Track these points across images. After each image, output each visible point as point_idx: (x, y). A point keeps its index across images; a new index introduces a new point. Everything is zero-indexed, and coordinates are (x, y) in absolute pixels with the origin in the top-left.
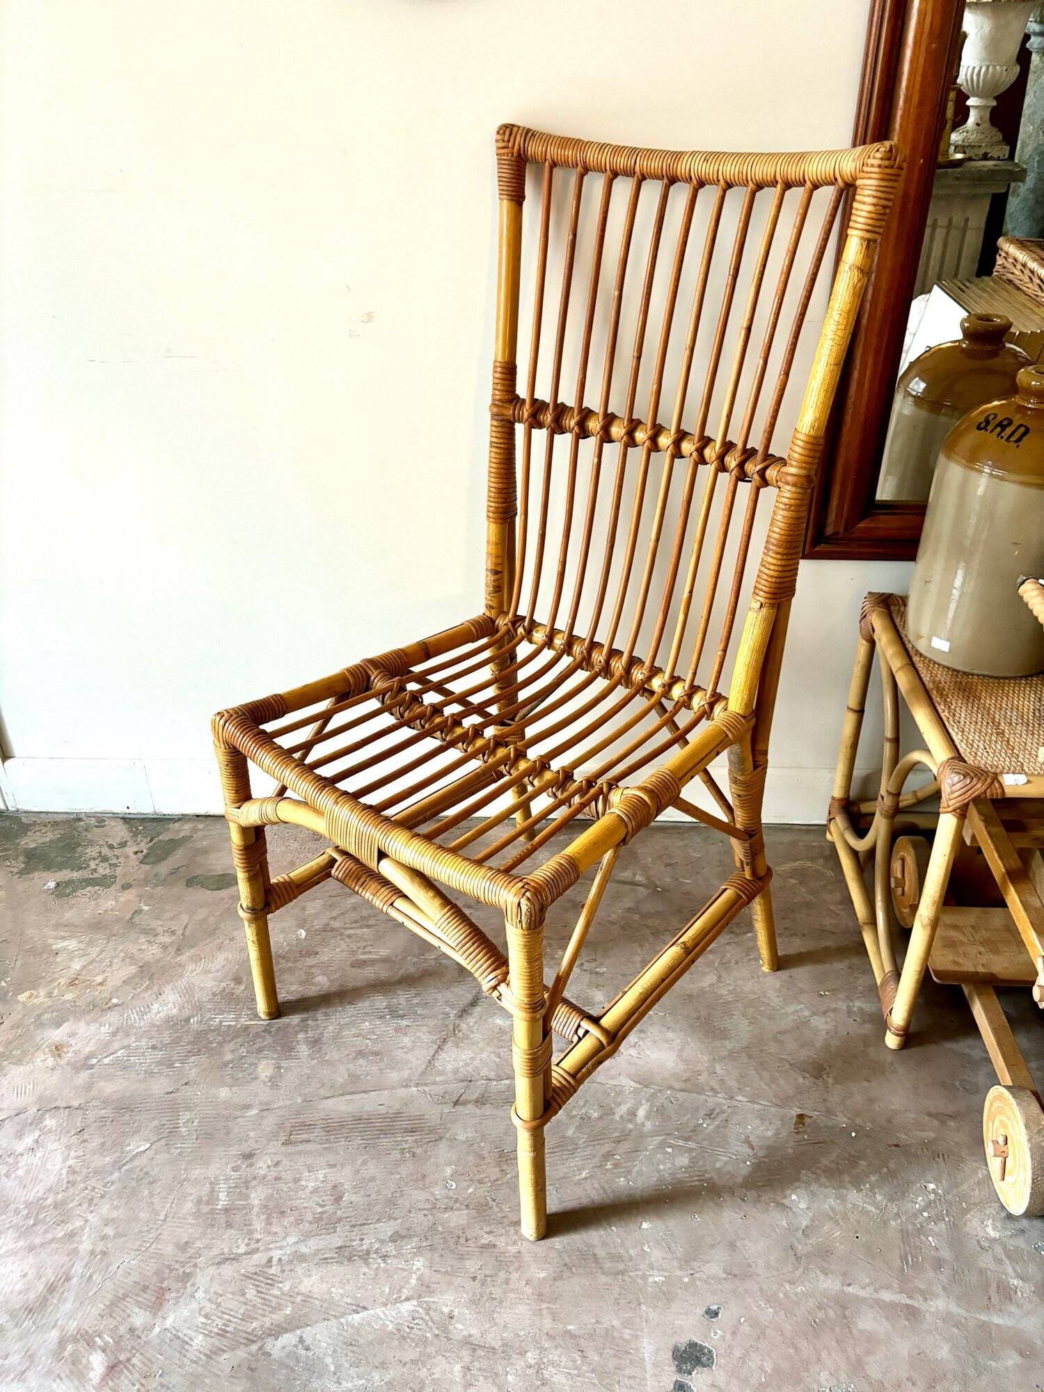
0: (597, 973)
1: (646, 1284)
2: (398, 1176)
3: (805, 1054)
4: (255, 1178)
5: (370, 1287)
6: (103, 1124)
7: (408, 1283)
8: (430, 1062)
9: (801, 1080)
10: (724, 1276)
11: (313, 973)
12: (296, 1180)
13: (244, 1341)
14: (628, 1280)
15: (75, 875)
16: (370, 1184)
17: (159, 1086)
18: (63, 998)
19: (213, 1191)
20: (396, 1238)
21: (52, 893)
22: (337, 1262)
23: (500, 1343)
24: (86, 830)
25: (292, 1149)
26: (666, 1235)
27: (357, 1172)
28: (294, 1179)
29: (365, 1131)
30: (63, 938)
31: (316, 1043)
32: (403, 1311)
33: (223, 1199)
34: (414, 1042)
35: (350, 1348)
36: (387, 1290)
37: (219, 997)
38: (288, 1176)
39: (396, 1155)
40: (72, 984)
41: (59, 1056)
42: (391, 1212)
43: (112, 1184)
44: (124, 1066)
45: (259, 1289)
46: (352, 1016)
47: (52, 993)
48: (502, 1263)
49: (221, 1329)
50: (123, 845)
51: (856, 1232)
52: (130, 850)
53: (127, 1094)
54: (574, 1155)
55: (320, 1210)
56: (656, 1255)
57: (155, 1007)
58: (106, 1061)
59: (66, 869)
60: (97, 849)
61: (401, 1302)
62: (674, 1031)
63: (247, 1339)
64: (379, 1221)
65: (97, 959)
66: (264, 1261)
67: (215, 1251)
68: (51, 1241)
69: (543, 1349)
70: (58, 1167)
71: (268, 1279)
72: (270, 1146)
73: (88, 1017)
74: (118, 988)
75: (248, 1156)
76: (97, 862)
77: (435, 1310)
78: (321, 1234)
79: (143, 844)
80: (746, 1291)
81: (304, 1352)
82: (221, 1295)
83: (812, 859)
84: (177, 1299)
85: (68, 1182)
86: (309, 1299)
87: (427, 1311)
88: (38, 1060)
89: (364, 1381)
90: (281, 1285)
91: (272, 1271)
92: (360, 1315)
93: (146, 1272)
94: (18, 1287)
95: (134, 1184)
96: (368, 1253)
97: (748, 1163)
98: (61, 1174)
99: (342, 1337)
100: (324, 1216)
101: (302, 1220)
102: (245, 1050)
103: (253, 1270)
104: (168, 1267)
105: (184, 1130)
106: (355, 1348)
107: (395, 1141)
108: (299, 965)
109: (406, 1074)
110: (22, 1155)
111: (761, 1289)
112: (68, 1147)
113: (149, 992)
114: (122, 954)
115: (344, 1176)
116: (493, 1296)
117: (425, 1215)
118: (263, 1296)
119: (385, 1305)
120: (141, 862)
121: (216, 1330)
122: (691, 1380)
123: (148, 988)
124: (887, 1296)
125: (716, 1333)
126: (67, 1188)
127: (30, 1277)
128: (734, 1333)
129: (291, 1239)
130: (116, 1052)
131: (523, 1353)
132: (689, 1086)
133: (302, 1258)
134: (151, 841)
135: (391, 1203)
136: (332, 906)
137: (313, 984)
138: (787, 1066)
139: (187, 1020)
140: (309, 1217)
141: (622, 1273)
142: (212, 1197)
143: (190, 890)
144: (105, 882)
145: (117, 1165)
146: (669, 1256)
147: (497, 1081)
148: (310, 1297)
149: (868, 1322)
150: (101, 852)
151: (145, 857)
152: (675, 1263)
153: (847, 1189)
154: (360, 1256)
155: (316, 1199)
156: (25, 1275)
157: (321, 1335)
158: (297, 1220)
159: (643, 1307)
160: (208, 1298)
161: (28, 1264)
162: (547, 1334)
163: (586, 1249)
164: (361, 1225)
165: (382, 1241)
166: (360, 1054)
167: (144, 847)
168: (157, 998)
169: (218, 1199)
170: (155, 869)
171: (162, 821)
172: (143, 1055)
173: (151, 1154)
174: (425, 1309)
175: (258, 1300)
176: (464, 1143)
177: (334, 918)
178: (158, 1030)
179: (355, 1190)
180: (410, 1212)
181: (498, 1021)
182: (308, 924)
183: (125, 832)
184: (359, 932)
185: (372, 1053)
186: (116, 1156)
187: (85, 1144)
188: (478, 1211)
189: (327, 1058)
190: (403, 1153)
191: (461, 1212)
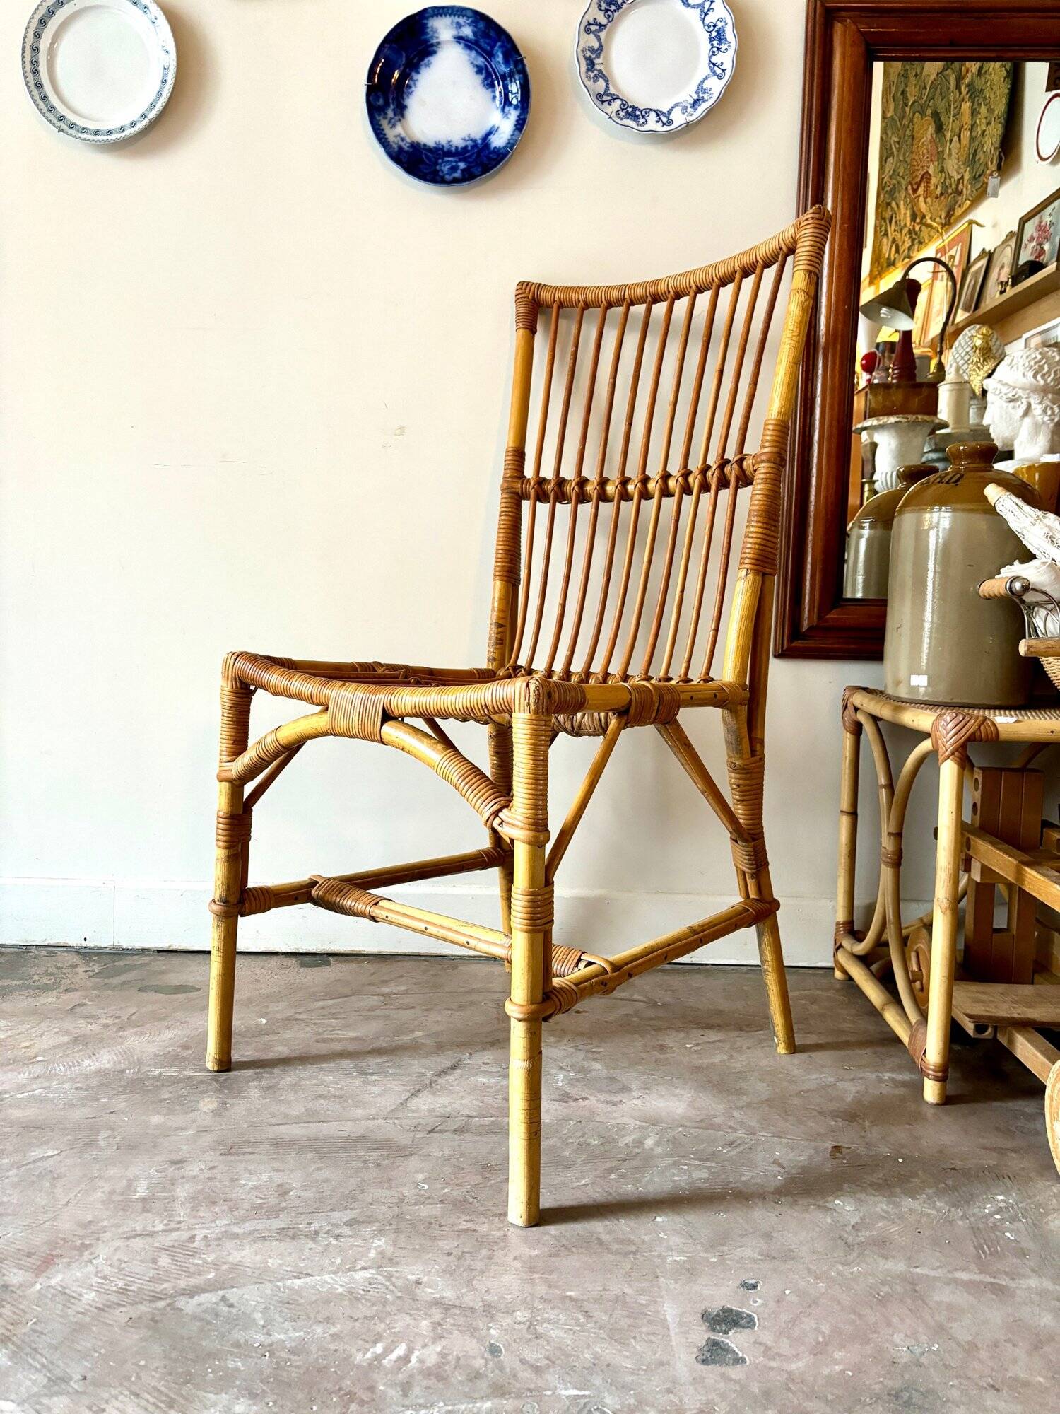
1: (664, 1262)
2: (359, 1179)
3: (833, 1106)
4: (183, 1178)
5: (317, 1259)
6: (6, 1137)
7: (366, 1256)
8: (402, 1104)
9: (832, 1123)
10: (761, 1258)
11: (272, 1045)
12: (234, 1180)
13: (148, 1298)
14: (641, 1259)
15: (14, 983)
16: (325, 1184)
17: (79, 1113)
19: (130, 1185)
20: (353, 1223)
22: (277, 1240)
23: (481, 1304)
24: (35, 958)
25: (232, 1158)
26: (685, 1226)
27: (309, 1175)
28: (231, 1179)
29: (321, 1148)
31: (269, 1088)
32: (357, 1277)
33: (142, 1192)
34: (384, 1090)
35: (287, 1306)
36: (338, 1262)
37: (163, 1057)
38: (224, 1177)
39: (357, 1164)
42: (349, 1204)
44: (41, 1100)
45: (175, 1258)
46: (314, 1072)
48: (484, 1243)
49: (121, 1288)
50: (72, 966)
51: (917, 1229)
52: (81, 970)
53: (40, 1118)
54: (572, 1169)
55: (261, 1201)
56: (675, 1240)
57: (86, 1063)
58: (21, 1096)
59: (7, 979)
60: (44, 969)
61: (355, 1271)
62: (683, 1089)
63: (154, 1296)
64: (332, 1210)
65: (26, 1032)
66: (185, 1237)
67: (125, 1229)
69: (534, 1310)
71: (187, 1250)
72: (205, 1156)
73: (6, 1068)
74: (45, 1051)
75: (179, 1163)
76: (41, 976)
77: (398, 1278)
78: (259, 1219)
80: (790, 1269)
81: (225, 1309)
82: (126, 1262)
83: (822, 990)
84: (69, 1264)
86: (240, 1268)
87: (389, 1277)
89: (302, 1333)
90: (203, 1256)
91: (196, 1245)
92: (302, 1280)
93: (34, 1242)
95: (34, 1178)
96: (317, 1233)
97: (779, 1178)
99: (276, 1298)
100: (265, 1206)
101: (237, 1209)
102: (186, 1092)
103: (170, 1244)
104: (63, 1239)
105: (102, 1143)
106: (292, 1306)
107: (357, 1155)
108: (257, 1039)
109: (373, 1111)
111: (809, 1270)
113: (81, 1053)
114: (56, 1030)
115: (294, 1180)
116: (472, 1268)
117: (390, 1207)
119: (335, 1273)
120: (90, 977)
121: (114, 1289)
122: (728, 1338)
123: (80, 1051)
124: (964, 1276)
125: (756, 1302)
128: (778, 1302)
129: (222, 1222)
130: (34, 1091)
131: (510, 1312)
132: (703, 1125)
133: (235, 1236)
134: (105, 966)
135: (349, 1198)
136: (297, 1006)
137: (272, 1051)
138: (815, 1113)
139: (122, 1071)
140: (246, 1207)
141: (634, 1253)
142: (129, 1190)
143: (142, 993)
144: (47, 987)
145: (18, 1165)
146: (691, 1242)
147: (479, 1116)
148: (240, 1265)
149: (944, 1295)
150: (47, 971)
151: (97, 974)
152: (699, 1247)
153: (900, 1198)
154: (306, 1236)
155: (256, 1193)
157: (249, 1297)
158: (230, 1208)
159: (662, 1279)
160: (109, 1264)
162: (542, 1298)
163: (587, 1233)
164: (309, 1213)
165: (335, 1225)
166: (321, 1096)
167: (97, 968)
168: (90, 1057)
169: (135, 1191)
170: (106, 981)
171: (120, 954)
172: (64, 1093)
173: (59, 1158)
174: (385, 1276)
175: (173, 1267)
176: (438, 1158)
177: (300, 1013)
178: (87, 1077)
179: (304, 1188)
180: (371, 1204)
181: (481, 1079)
182: (270, 1016)
183: (75, 959)
184: (326, 1021)
185: (335, 1096)
186: (17, 1159)
188: (455, 1205)
189: (282, 1098)
190: (365, 1164)
191: (434, 1206)
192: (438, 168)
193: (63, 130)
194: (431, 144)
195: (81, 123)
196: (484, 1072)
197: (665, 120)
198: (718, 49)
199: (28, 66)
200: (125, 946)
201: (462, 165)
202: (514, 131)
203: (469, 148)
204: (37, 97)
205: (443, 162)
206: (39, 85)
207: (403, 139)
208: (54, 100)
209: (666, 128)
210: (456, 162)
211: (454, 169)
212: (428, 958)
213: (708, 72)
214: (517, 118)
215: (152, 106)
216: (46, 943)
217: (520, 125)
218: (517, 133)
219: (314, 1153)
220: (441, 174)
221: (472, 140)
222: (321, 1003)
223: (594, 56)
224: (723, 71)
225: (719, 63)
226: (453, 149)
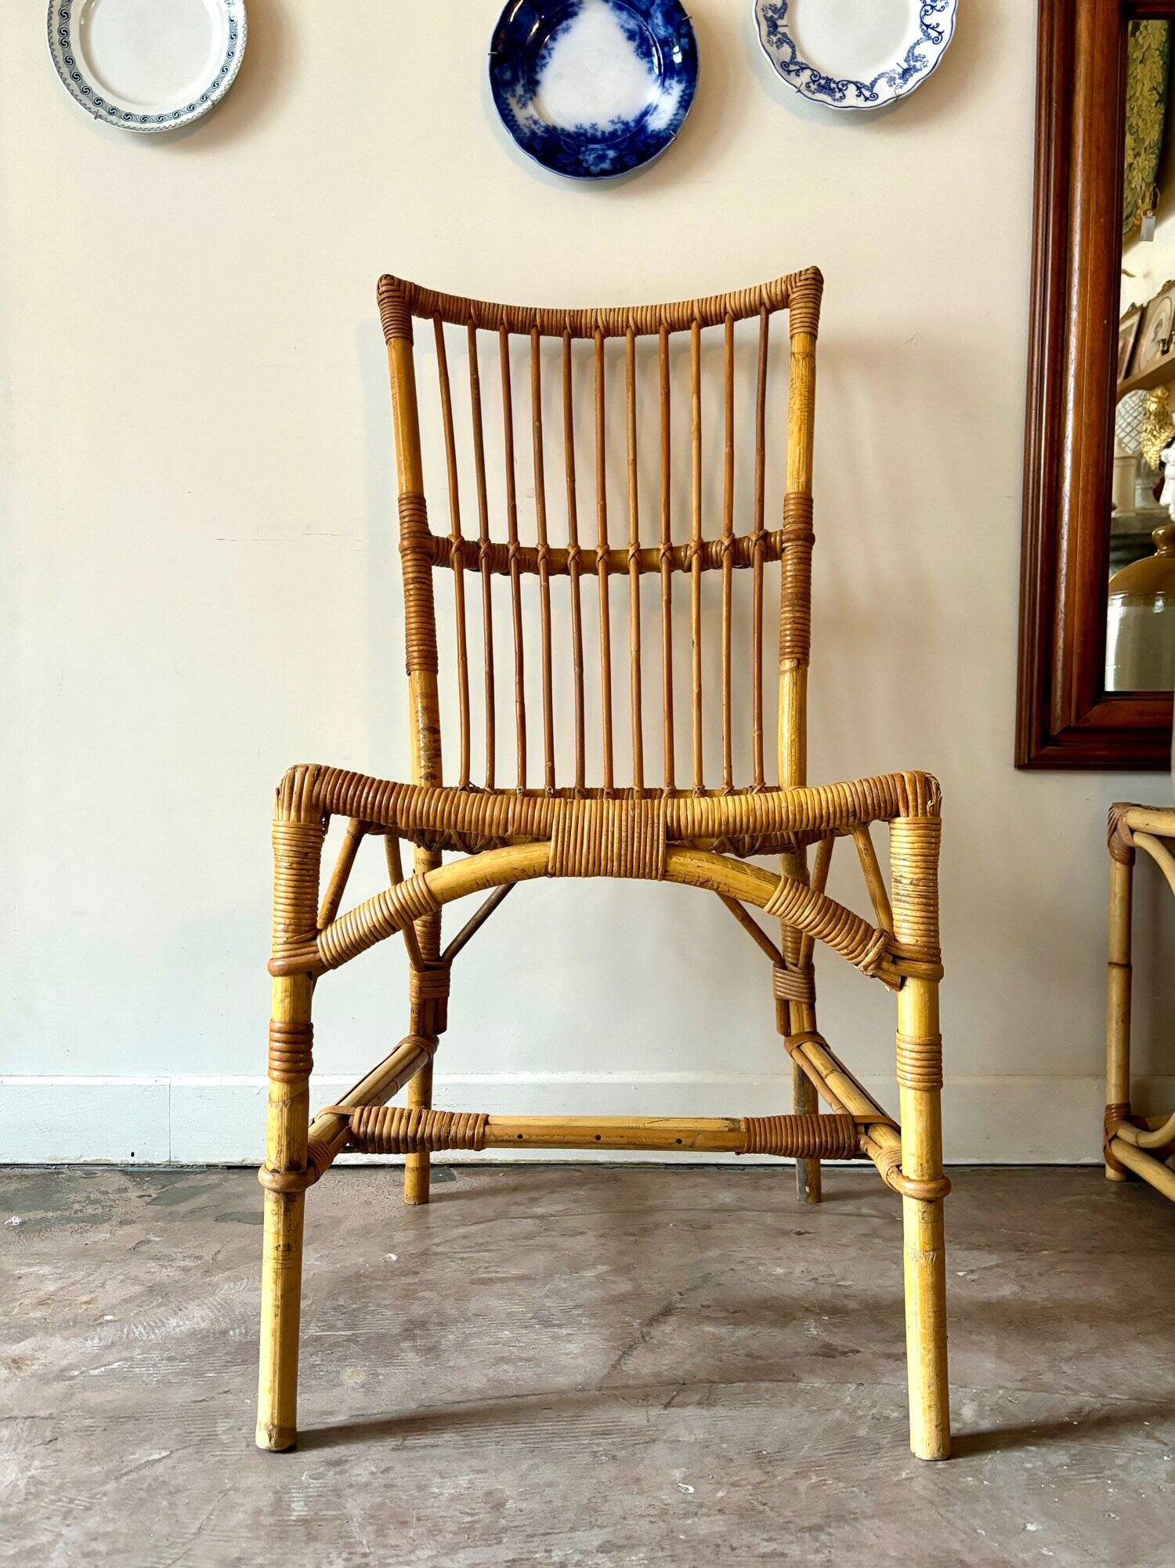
2: (595, 1480)
4: (351, 1486)
6: (89, 1433)
8: (613, 1366)
12: (421, 1488)
15: (50, 1215)
16: (549, 1491)
17: (183, 1395)
18: (27, 1316)
19: (279, 1501)
20: (609, 1548)
21: (15, 1229)
24: (66, 1179)
25: (408, 1454)
26: (1071, 1536)
27: (523, 1477)
28: (418, 1487)
29: (528, 1434)
30: (30, 1265)
31: (430, 1350)
33: (299, 1510)
34: (584, 1348)
38: (407, 1483)
39: (585, 1458)
40: (42, 1303)
41: (18, 1369)
42: (593, 1519)
43: (105, 1494)
44: (123, 1377)
46: (482, 1326)
47: (10, 1312)
50: (120, 1191)
52: (133, 1194)
53: (129, 1404)
54: (879, 1455)
55: (469, 1519)
56: (1067, 1558)
57: (173, 1322)
58: (96, 1372)
59: (37, 1209)
60: (84, 1194)
64: (572, 1530)
65: (82, 1282)
70: (10, 1479)
72: (373, 1452)
73: (66, 1333)
74: (114, 1306)
75: (337, 1464)
76: (83, 1204)
78: (478, 1546)
79: (149, 1190)
85: (29, 1493)
95: (143, 1494)
97: (1166, 1458)
100: (476, 1525)
101: (440, 1531)
102: (317, 1359)
105: (225, 1437)
107: (580, 1444)
109: (580, 1378)
112: (29, 1458)
113: (163, 1309)
114: (121, 1277)
115: (505, 1483)
117: (652, 1522)
120: (149, 1204)
123: (160, 1305)
126: (26, 1499)
129: (425, 1553)
130: (110, 1364)
132: (1029, 1385)
134: (161, 1187)
135: (591, 1509)
139: (224, 1333)
140: (451, 1527)
142: (280, 1507)
143: (222, 1224)
144: (95, 1219)
145: (113, 1474)
147: (726, 1383)
150: (89, 1197)
151: (155, 1200)
155: (460, 1507)
158: (430, 1531)
163: (944, 1555)
164: (543, 1534)
165: (585, 1553)
166: (503, 1360)
167: (153, 1192)
168: (176, 1313)
169: (289, 1509)
170: (170, 1209)
171: (178, 1173)
172: (154, 1365)
173: (170, 1462)
176: (692, 1445)
177: (438, 1245)
178: (179, 1342)
179: (523, 1496)
180: (625, 1519)
181: (708, 1329)
182: (400, 1250)
183: (124, 1181)
184: (474, 1255)
185: (521, 1359)
186: (111, 1465)
187: (60, 1454)
188: (741, 1516)
189: (451, 1364)
190: (595, 1456)
191: (712, 1518)
192: (581, 157)
193: (100, 117)
194: (570, 127)
195: (125, 108)
196: (708, 1318)
197: (867, 94)
198: (933, 8)
199: (56, 37)
200: (184, 1161)
201: (611, 154)
202: (679, 108)
203: (619, 133)
204: (67, 75)
205: (587, 150)
206: (69, 61)
207: (535, 122)
208: (89, 80)
209: (869, 104)
210: (603, 150)
211: (602, 158)
212: (578, 1168)
213: (920, 35)
214: (682, 94)
215: (215, 85)
216: (81, 1161)
217: (685, 102)
218: (681, 112)
219: (519, 1445)
220: (585, 165)
221: (623, 123)
222: (462, 1231)
223: (776, 16)
224: (940, 33)
225: (934, 24)
226: (599, 134)
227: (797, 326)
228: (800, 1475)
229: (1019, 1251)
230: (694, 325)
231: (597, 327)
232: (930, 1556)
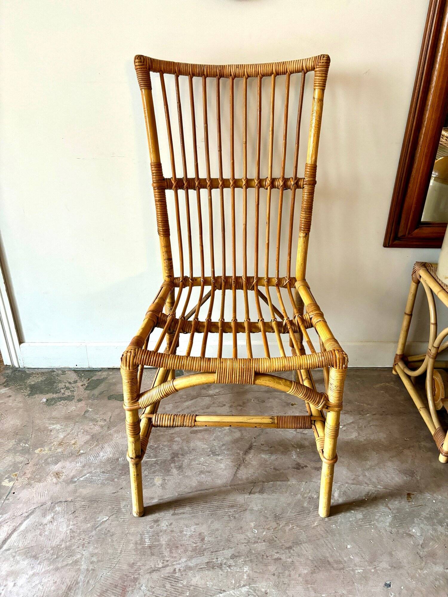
0: (304, 434)
1: (355, 574)
2: (229, 528)
4: (161, 531)
5: (225, 581)
6: (84, 508)
7: (243, 578)
8: (234, 475)
9: (405, 478)
10: (390, 568)
11: (173, 437)
12: (181, 532)
14: (346, 572)
15: (55, 396)
16: (217, 533)
17: (109, 490)
18: (57, 451)
19: (142, 538)
20: (233, 557)
21: (45, 404)
22: (207, 570)
24: (57, 376)
25: (177, 517)
26: (359, 550)
27: (209, 526)
28: (180, 531)
29: (210, 507)
30: (53, 424)
31: (180, 468)
32: (243, 591)
33: (148, 542)
34: (225, 466)
36: (234, 582)
38: (177, 530)
39: (226, 518)
40: (60, 444)
41: (59, 477)
42: (229, 545)
43: (93, 536)
44: (90, 481)
45: (172, 584)
46: (195, 455)
47: (51, 449)
48: (285, 567)
50: (75, 382)
51: (445, 545)
52: (79, 384)
53: (94, 494)
54: (309, 515)
55: (195, 545)
56: (357, 560)
57: (101, 454)
58: (82, 479)
59: (50, 393)
60: (64, 384)
61: (241, 587)
62: (343, 458)
64: (224, 549)
65: (71, 433)
66: (172, 570)
67: (147, 567)
68: (67, 565)
70: (65, 529)
71: (175, 579)
72: (166, 516)
73: (70, 459)
74: (82, 446)
75: (156, 521)
76: (64, 390)
77: (258, 591)
78: (197, 557)
79: (85, 382)
80: (401, 574)
82: (154, 588)
83: (389, 382)
84: (133, 591)
85: (71, 537)
87: (255, 590)
88: (49, 480)
90: (182, 582)
91: (177, 575)
92: (223, 594)
93: (115, 578)
94: (53, 588)
95: (103, 536)
96: (221, 564)
97: (390, 516)
98: (67, 533)
100: (197, 548)
101: (187, 550)
102: (147, 472)
103: (167, 575)
104: (126, 575)
105: (123, 510)
107: (225, 512)
108: (166, 433)
109: (224, 481)
110: (46, 524)
111: (408, 573)
112: (69, 520)
113: (98, 447)
114: (82, 431)
116: (284, 582)
117: (245, 546)
118: (174, 587)
119: (234, 589)
120: (85, 389)
123: (96, 445)
125: (391, 594)
126: (71, 539)
127: (57, 583)
128: (400, 594)
129: (184, 560)
130: (85, 475)
132: (355, 482)
133: (190, 568)
134: (89, 380)
135: (228, 541)
136: (177, 407)
137: (174, 441)
138: (398, 472)
139: (118, 459)
140: (190, 549)
141: (343, 569)
142: (142, 541)
143: (110, 401)
144: (69, 398)
145: (94, 527)
146: (363, 560)
147: (267, 482)
148: (197, 587)
150: (65, 386)
151: (87, 387)
152: (366, 563)
153: (437, 526)
154: (217, 566)
155: (192, 540)
156: (56, 582)
158: (184, 550)
159: (356, 584)
160: (147, 589)
161: (57, 577)
163: (324, 558)
164: (215, 552)
165: (227, 559)
166: (202, 472)
167: (86, 382)
168: (102, 450)
169: (145, 542)
170: (92, 392)
171: (93, 373)
172: (99, 476)
173: (109, 522)
174: (253, 590)
175: (173, 589)
176: (257, 511)
178: (104, 464)
179: (209, 535)
180: (238, 544)
181: (263, 456)
183: (75, 377)
185: (207, 472)
186: (93, 523)
187: (77, 518)
188: (270, 543)
189: (186, 474)
190: (230, 517)
191: (262, 544)
196: (263, 450)
200: (94, 367)
216: (60, 367)
219: (208, 512)
227: (317, 85)
228: (287, 524)
229: (360, 414)
230: (273, 75)
231: (231, 75)
232: (320, 559)
